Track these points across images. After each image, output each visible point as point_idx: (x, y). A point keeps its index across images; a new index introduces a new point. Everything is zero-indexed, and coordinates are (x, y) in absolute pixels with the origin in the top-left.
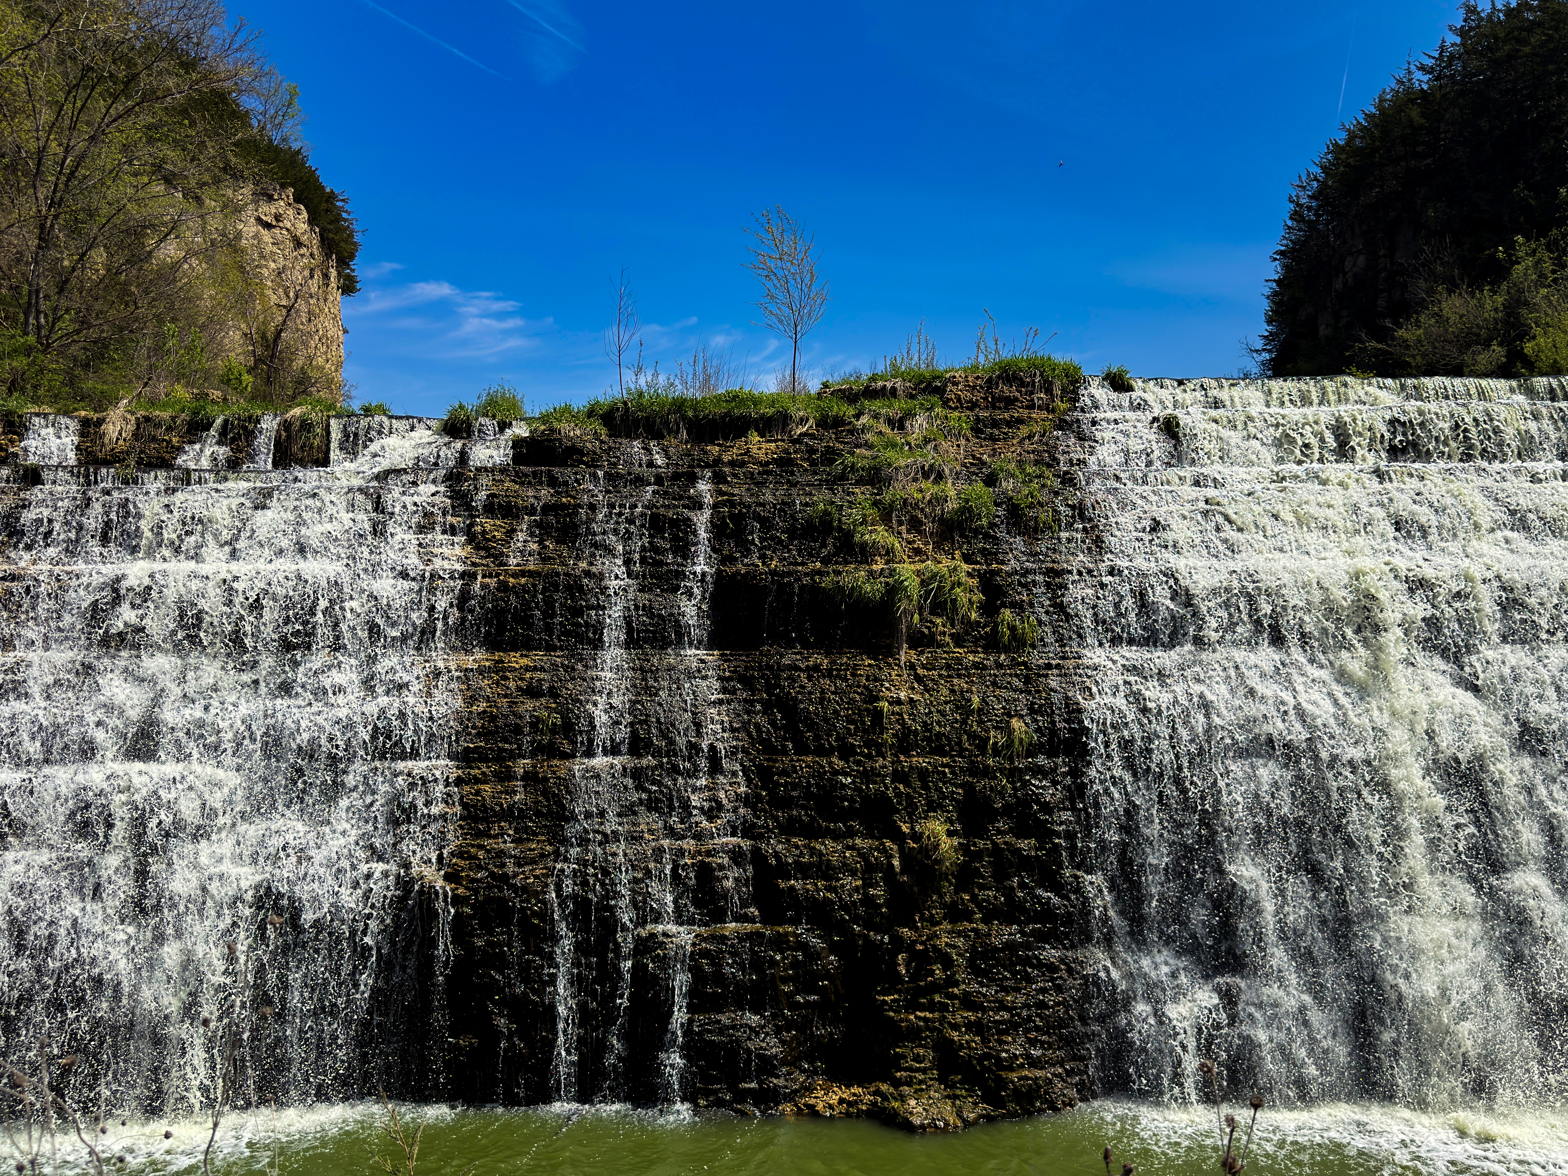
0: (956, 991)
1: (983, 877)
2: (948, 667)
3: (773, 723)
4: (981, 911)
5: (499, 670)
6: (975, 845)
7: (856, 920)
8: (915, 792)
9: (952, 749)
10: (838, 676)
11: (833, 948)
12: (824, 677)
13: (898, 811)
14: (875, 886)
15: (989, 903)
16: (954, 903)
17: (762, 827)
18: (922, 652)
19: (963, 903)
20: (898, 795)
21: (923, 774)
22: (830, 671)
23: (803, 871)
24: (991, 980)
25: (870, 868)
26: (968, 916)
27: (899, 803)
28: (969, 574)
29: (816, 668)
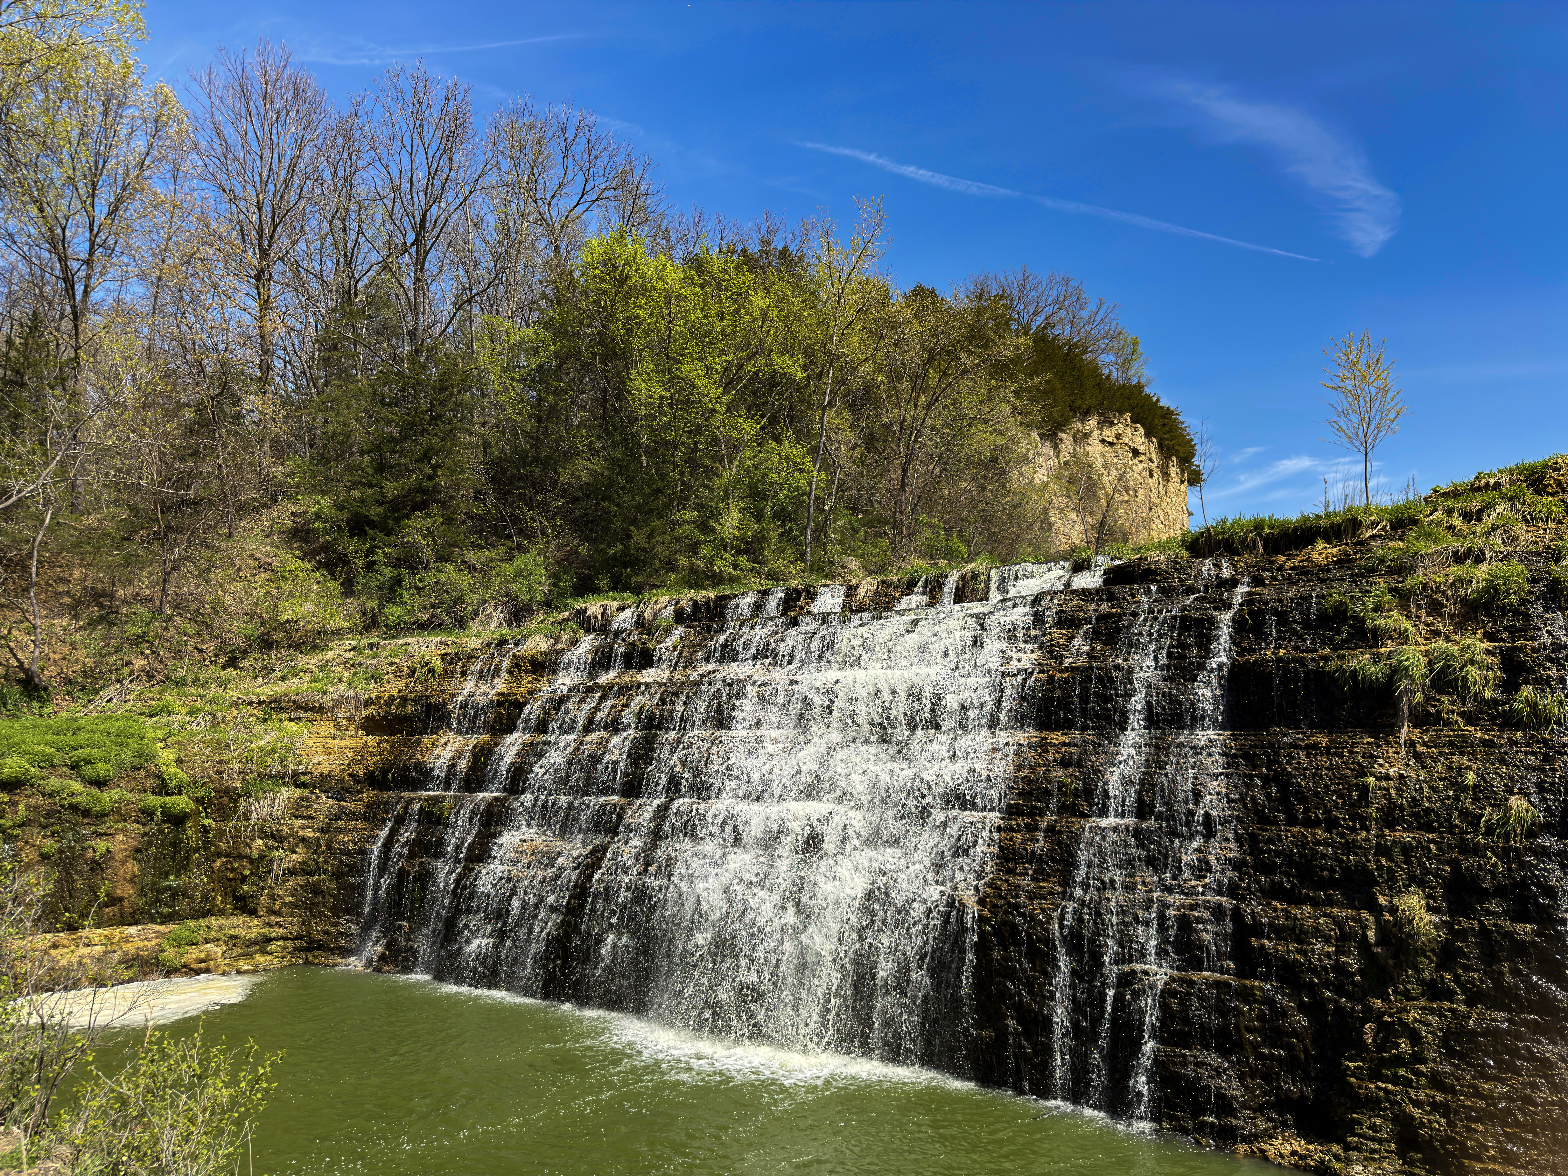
0: (1422, 1068)
1: (1466, 957)
2: (1451, 744)
3: (1268, 796)
4: (1464, 993)
5: (1043, 746)
6: (1459, 923)
7: (1327, 984)
8: (1397, 866)
9: (1441, 826)
10: (1335, 754)
11: (1302, 1008)
12: (1322, 754)
13: (1378, 884)
14: (1348, 954)
15: (1475, 985)
16: (1433, 980)
17: (1244, 889)
18: (1427, 731)
19: (1443, 982)
20: (1380, 867)
21: (1406, 850)
22: (1328, 748)
23: (1280, 932)
24: (1469, 1065)
25: (1344, 937)
26: (1450, 996)
27: (1380, 876)
28: (1488, 652)
29: (1315, 746)
